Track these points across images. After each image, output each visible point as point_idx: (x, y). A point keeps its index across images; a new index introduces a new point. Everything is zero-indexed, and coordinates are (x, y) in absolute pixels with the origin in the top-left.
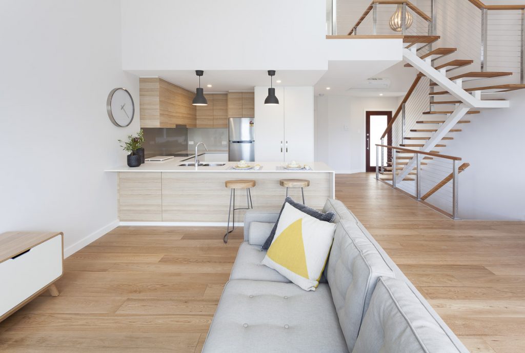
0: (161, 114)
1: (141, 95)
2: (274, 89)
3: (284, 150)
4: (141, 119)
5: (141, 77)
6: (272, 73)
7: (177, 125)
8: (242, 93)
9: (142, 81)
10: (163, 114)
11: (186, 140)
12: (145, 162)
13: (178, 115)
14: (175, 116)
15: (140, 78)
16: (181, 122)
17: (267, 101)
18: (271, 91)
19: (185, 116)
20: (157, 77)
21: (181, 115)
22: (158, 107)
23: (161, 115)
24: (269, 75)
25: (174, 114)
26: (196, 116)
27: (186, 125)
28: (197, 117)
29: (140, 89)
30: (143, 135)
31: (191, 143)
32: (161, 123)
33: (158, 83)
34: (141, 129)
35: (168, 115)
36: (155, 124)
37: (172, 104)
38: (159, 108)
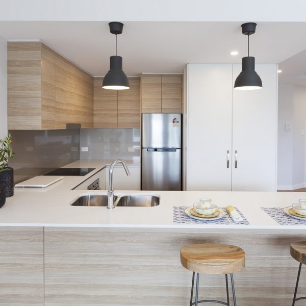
0: (43, 106)
1: (9, 72)
2: (253, 59)
3: (232, 164)
4: (8, 115)
5: (10, 41)
6: (248, 28)
7: (69, 125)
8: (162, 76)
9: (13, 47)
10: (47, 107)
11: (78, 146)
12: (16, 190)
13: (70, 108)
14: (65, 110)
15: (9, 43)
16: (73, 119)
17: (239, 82)
18: (248, 63)
19: (79, 110)
20: (38, 40)
21: (73, 108)
22: (39, 93)
23: (45, 107)
24: (244, 32)
25: (64, 107)
26: (93, 110)
27: (80, 125)
28: (94, 113)
29: (8, 61)
30: (11, 145)
31: (84, 149)
32: (43, 122)
33: (40, 52)
34: (10, 131)
35: (54, 107)
36: (35, 123)
37: (62, 90)
38: (40, 95)
